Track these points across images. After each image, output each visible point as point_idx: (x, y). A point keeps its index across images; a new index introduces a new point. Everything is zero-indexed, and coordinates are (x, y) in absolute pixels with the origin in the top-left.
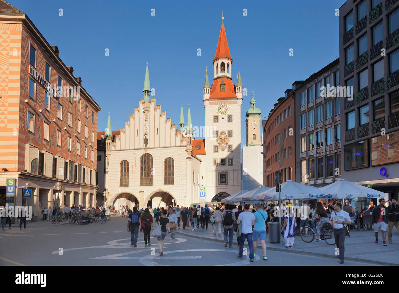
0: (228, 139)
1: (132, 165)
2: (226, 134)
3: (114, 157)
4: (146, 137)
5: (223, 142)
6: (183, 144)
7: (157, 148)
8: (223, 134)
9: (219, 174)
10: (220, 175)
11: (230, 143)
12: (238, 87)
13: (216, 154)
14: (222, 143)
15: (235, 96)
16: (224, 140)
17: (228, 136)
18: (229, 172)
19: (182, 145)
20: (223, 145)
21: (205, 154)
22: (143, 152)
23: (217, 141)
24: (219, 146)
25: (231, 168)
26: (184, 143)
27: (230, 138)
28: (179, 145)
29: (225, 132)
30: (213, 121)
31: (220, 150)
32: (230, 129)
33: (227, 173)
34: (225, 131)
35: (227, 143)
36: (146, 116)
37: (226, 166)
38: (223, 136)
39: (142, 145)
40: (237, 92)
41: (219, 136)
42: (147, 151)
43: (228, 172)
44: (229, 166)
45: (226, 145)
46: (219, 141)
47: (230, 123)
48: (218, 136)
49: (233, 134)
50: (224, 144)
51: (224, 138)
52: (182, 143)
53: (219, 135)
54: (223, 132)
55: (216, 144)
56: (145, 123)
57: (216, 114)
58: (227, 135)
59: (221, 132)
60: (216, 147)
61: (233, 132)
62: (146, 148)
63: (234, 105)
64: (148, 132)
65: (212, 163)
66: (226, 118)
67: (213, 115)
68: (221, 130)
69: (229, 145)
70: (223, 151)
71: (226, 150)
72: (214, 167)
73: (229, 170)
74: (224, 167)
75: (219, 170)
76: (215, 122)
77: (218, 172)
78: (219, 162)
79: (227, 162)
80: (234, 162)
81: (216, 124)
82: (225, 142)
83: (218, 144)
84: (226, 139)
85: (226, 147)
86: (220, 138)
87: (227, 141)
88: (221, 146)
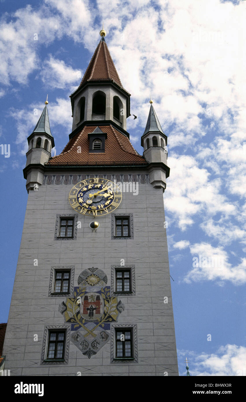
0: (114, 302)
2: (105, 279)
5: (91, 315)
8: (93, 280)
11: (122, 321)
14: (86, 317)
16: (98, 303)
17: (114, 289)
20: (91, 327)
23: (64, 308)
24: (70, 333)
27: (123, 299)
29: (103, 273)
30: (53, 236)
31: (73, 351)
34: (100, 267)
35: (109, 319)
38: (92, 290)
41: (76, 288)
45: (107, 328)
46: (74, 309)
48: (72, 290)
50: (97, 323)
53: (76, 285)
54: (92, 275)
55: (60, 322)
57: (68, 212)
58: (109, 284)
59: (84, 273)
60: (55, 339)
66: (107, 224)
67: (57, 215)
68: (86, 267)
69: (119, 330)
70: (93, 356)
71: (107, 349)
76: (59, 238)
81: (66, 244)
82: (102, 311)
83: (69, 321)
84: (107, 299)
85: (106, 337)
86: (80, 297)
87: (109, 308)
88: (81, 330)
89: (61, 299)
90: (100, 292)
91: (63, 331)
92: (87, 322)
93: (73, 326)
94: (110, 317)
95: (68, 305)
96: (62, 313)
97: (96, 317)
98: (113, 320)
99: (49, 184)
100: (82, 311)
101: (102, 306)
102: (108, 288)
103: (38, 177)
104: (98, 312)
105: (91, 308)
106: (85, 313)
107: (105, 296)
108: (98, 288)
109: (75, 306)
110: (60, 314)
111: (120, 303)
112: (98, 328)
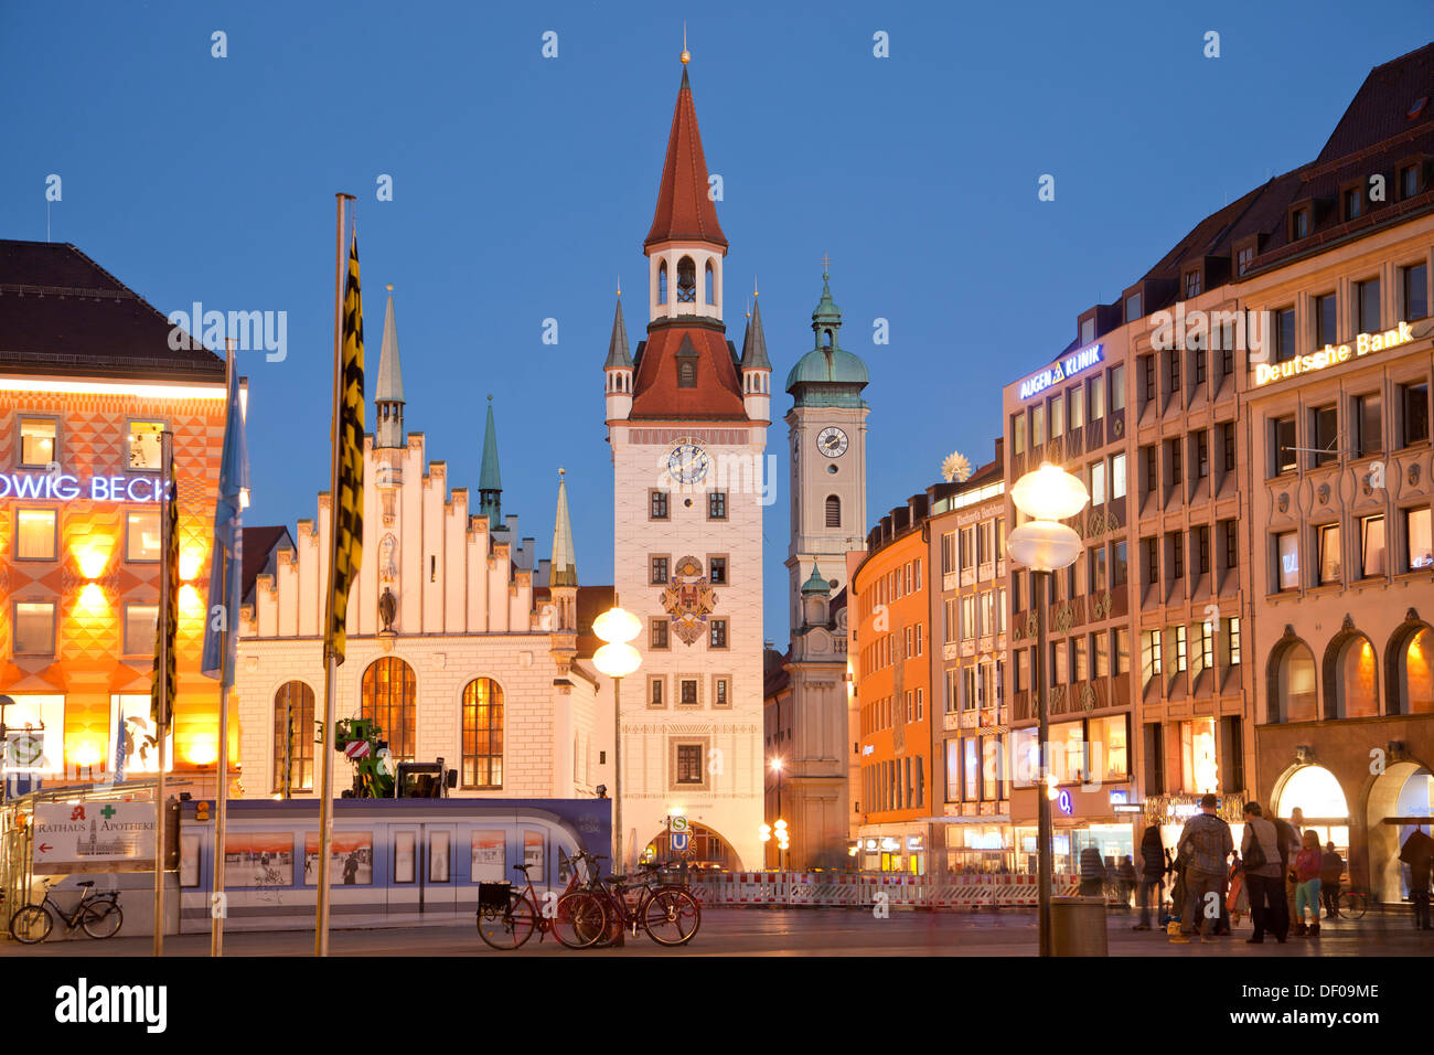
0: (709, 593)
2: (700, 570)
4: (387, 588)
5: (689, 606)
6: (539, 624)
7: (431, 635)
8: (689, 569)
9: (671, 743)
10: (680, 748)
11: (718, 611)
12: (752, 373)
13: (661, 655)
14: (684, 608)
15: (740, 411)
16: (695, 595)
17: (709, 579)
18: (715, 737)
19: (535, 628)
20: (689, 617)
22: (373, 652)
23: (664, 599)
24: (671, 623)
25: (722, 716)
26: (546, 621)
27: (718, 590)
28: (524, 627)
29: (698, 562)
30: (646, 515)
31: (675, 640)
32: (717, 549)
33: (707, 740)
34: (696, 555)
35: (706, 610)
37: (701, 708)
38: (689, 580)
40: (749, 395)
41: (673, 578)
42: (391, 646)
43: (712, 735)
44: (714, 708)
45: (704, 619)
46: (673, 599)
47: (717, 525)
48: (670, 580)
49: (733, 574)
50: (694, 614)
51: (695, 588)
52: (533, 621)
53: (674, 575)
54: (689, 563)
55: (661, 612)
58: (704, 575)
59: (680, 562)
60: (661, 627)
61: (732, 563)
62: (387, 635)
63: (735, 447)
65: (644, 695)
66: (700, 502)
67: (649, 489)
68: (683, 555)
69: (713, 622)
70: (692, 645)
71: (703, 640)
72: (653, 712)
73: (715, 729)
74: (695, 712)
75: (674, 728)
76: (654, 517)
77: (667, 735)
78: (672, 692)
79: (706, 693)
80: (735, 694)
81: (661, 525)
82: (699, 604)
83: (669, 612)
84: (704, 591)
85: (701, 628)
86: (679, 589)
87: (705, 600)
88: (681, 620)
89: (661, 590)
90: (696, 583)
91: (665, 622)
92: (685, 613)
93: (673, 617)
94: (706, 609)
95: (669, 597)
96: (663, 604)
97: (694, 608)
98: (709, 613)
99: (636, 443)
100: (680, 604)
101: (699, 598)
102: (705, 578)
103: (622, 432)
104: (695, 604)
105: (688, 599)
106: (683, 604)
107: (699, 588)
108: (694, 579)
109: (674, 597)
110: (660, 604)
111: (714, 595)
112: (696, 620)
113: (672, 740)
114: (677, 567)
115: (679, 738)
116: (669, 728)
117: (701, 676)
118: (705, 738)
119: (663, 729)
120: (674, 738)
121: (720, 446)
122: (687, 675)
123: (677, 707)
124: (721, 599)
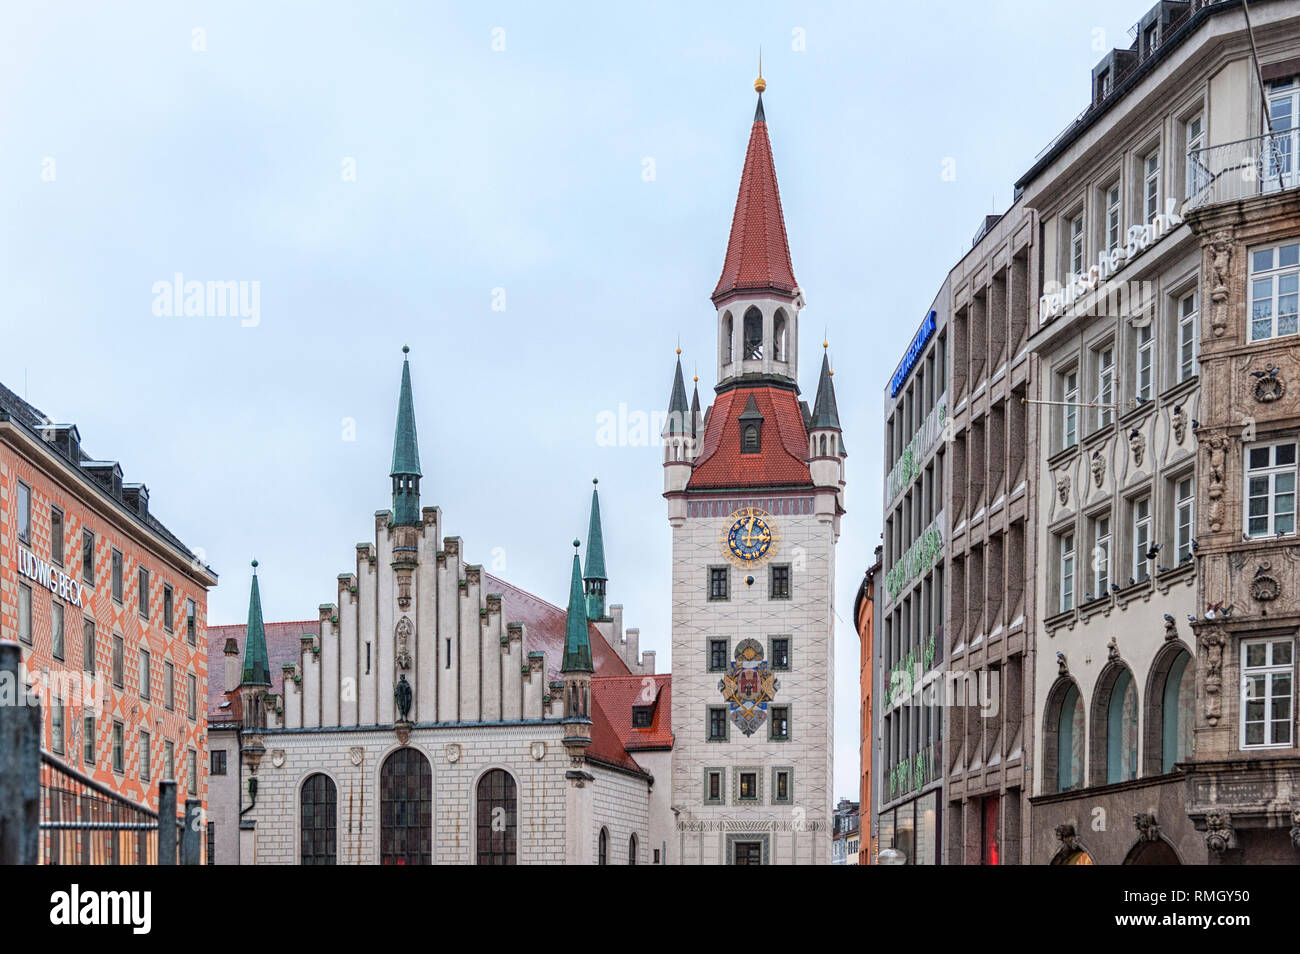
0: (770, 679)
1: (348, 797)
2: (761, 653)
3: (278, 761)
4: (403, 676)
5: (749, 694)
6: (551, 713)
7: (446, 726)
8: (750, 653)
9: (729, 841)
10: (737, 844)
11: (779, 699)
12: (818, 434)
13: (719, 746)
14: (744, 695)
15: (806, 478)
16: (754, 681)
17: (770, 663)
18: (775, 834)
19: (547, 717)
20: (748, 706)
21: (667, 748)
22: (390, 743)
23: (723, 686)
24: (730, 712)
25: (782, 812)
26: (558, 709)
27: (779, 675)
28: (537, 717)
29: (759, 645)
30: (704, 595)
31: (734, 729)
32: (779, 631)
33: (766, 837)
34: (756, 637)
35: (766, 698)
36: (404, 585)
37: (761, 803)
38: (749, 666)
39: (388, 715)
40: (816, 459)
41: (733, 663)
42: (407, 738)
43: (771, 833)
44: (773, 803)
45: (764, 707)
46: (732, 685)
47: (779, 605)
48: (729, 666)
49: (795, 657)
50: (754, 702)
51: (755, 675)
52: (547, 709)
53: (733, 659)
54: (749, 645)
55: (720, 700)
56: (399, 614)
57: (720, 562)
58: (765, 659)
59: (740, 644)
60: (717, 717)
61: (795, 643)
62: (406, 728)
63: (801, 517)
64: (412, 654)
65: (700, 789)
66: (763, 579)
67: (708, 565)
68: (743, 638)
69: (774, 709)
70: (751, 736)
71: (764, 729)
72: (709, 808)
73: (775, 826)
74: (755, 808)
75: (732, 825)
76: (712, 598)
77: (725, 833)
78: (730, 786)
79: (766, 786)
80: (796, 787)
81: (720, 605)
82: (759, 691)
83: (728, 700)
84: (765, 676)
85: (761, 717)
86: (737, 674)
87: (764, 686)
88: (740, 709)
89: (719, 676)
90: (756, 668)
91: (724, 710)
92: (745, 701)
93: (732, 705)
94: (766, 696)
95: (727, 684)
96: (722, 691)
97: (754, 695)
98: (770, 700)
99: (695, 516)
100: (740, 690)
101: (759, 684)
102: (766, 663)
103: (680, 505)
105: (748, 686)
106: (743, 692)
107: (762, 673)
108: (755, 664)
109: (733, 683)
110: (719, 692)
111: (776, 681)
112: (756, 708)
113: (730, 837)
114: (737, 650)
115: (737, 835)
116: (726, 825)
117: (761, 769)
118: (764, 835)
119: (721, 826)
120: (731, 835)
121: (783, 517)
122: (745, 768)
123: (735, 803)
124: (782, 685)
